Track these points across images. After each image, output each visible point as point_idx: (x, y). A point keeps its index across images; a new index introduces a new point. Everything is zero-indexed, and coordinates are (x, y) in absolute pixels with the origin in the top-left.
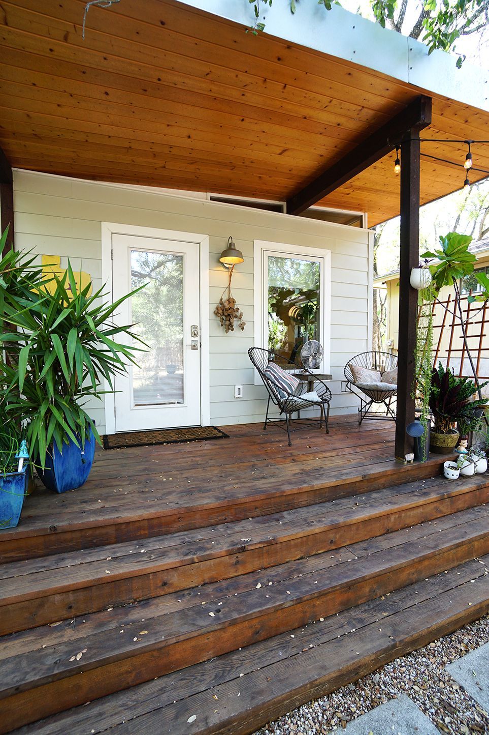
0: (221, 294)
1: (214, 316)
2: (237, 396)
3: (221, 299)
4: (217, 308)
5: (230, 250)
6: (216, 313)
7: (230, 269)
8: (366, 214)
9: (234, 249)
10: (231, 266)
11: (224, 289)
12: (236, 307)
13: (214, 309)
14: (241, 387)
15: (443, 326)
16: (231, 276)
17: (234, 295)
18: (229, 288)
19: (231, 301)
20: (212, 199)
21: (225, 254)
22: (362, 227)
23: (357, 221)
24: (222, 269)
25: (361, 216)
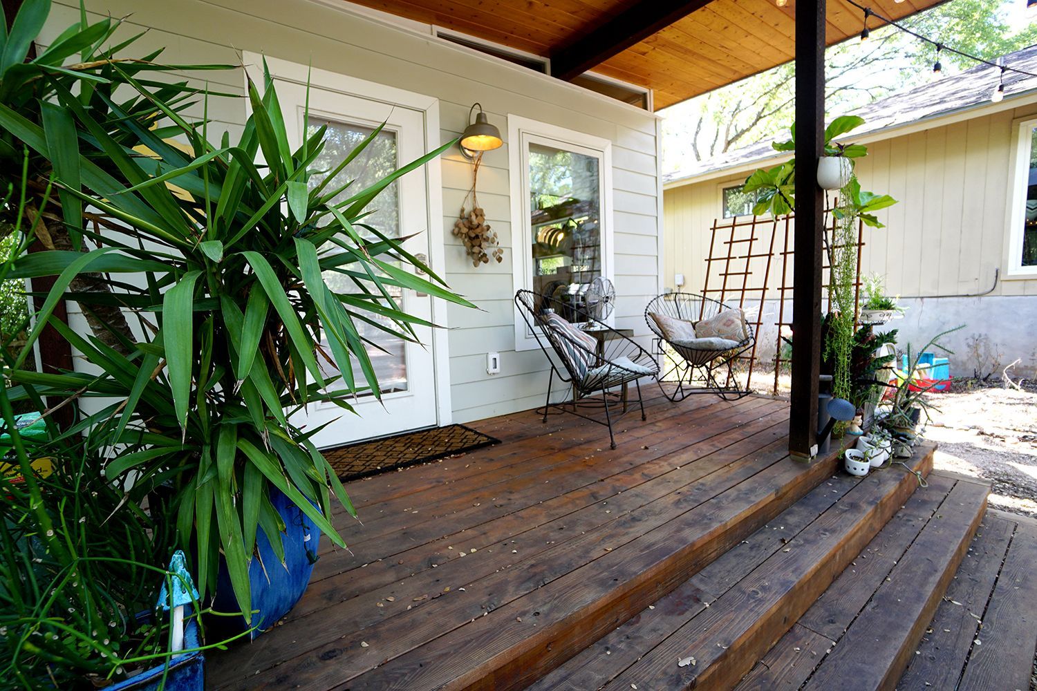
0: (460, 202)
1: (451, 239)
2: (491, 370)
3: (463, 210)
4: (456, 225)
5: (479, 126)
6: (456, 233)
7: (475, 159)
8: (652, 91)
9: (487, 124)
10: (476, 155)
11: (465, 194)
12: (485, 224)
13: (451, 227)
14: (497, 356)
15: (770, 255)
16: (476, 171)
17: (482, 203)
18: (473, 191)
19: (478, 213)
20: (440, 35)
21: (472, 130)
22: (645, 108)
23: (641, 100)
24: (461, 158)
25: (645, 94)
